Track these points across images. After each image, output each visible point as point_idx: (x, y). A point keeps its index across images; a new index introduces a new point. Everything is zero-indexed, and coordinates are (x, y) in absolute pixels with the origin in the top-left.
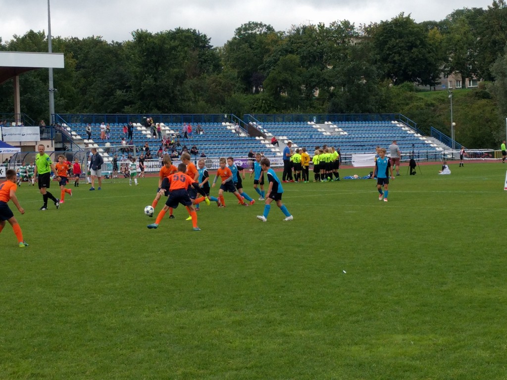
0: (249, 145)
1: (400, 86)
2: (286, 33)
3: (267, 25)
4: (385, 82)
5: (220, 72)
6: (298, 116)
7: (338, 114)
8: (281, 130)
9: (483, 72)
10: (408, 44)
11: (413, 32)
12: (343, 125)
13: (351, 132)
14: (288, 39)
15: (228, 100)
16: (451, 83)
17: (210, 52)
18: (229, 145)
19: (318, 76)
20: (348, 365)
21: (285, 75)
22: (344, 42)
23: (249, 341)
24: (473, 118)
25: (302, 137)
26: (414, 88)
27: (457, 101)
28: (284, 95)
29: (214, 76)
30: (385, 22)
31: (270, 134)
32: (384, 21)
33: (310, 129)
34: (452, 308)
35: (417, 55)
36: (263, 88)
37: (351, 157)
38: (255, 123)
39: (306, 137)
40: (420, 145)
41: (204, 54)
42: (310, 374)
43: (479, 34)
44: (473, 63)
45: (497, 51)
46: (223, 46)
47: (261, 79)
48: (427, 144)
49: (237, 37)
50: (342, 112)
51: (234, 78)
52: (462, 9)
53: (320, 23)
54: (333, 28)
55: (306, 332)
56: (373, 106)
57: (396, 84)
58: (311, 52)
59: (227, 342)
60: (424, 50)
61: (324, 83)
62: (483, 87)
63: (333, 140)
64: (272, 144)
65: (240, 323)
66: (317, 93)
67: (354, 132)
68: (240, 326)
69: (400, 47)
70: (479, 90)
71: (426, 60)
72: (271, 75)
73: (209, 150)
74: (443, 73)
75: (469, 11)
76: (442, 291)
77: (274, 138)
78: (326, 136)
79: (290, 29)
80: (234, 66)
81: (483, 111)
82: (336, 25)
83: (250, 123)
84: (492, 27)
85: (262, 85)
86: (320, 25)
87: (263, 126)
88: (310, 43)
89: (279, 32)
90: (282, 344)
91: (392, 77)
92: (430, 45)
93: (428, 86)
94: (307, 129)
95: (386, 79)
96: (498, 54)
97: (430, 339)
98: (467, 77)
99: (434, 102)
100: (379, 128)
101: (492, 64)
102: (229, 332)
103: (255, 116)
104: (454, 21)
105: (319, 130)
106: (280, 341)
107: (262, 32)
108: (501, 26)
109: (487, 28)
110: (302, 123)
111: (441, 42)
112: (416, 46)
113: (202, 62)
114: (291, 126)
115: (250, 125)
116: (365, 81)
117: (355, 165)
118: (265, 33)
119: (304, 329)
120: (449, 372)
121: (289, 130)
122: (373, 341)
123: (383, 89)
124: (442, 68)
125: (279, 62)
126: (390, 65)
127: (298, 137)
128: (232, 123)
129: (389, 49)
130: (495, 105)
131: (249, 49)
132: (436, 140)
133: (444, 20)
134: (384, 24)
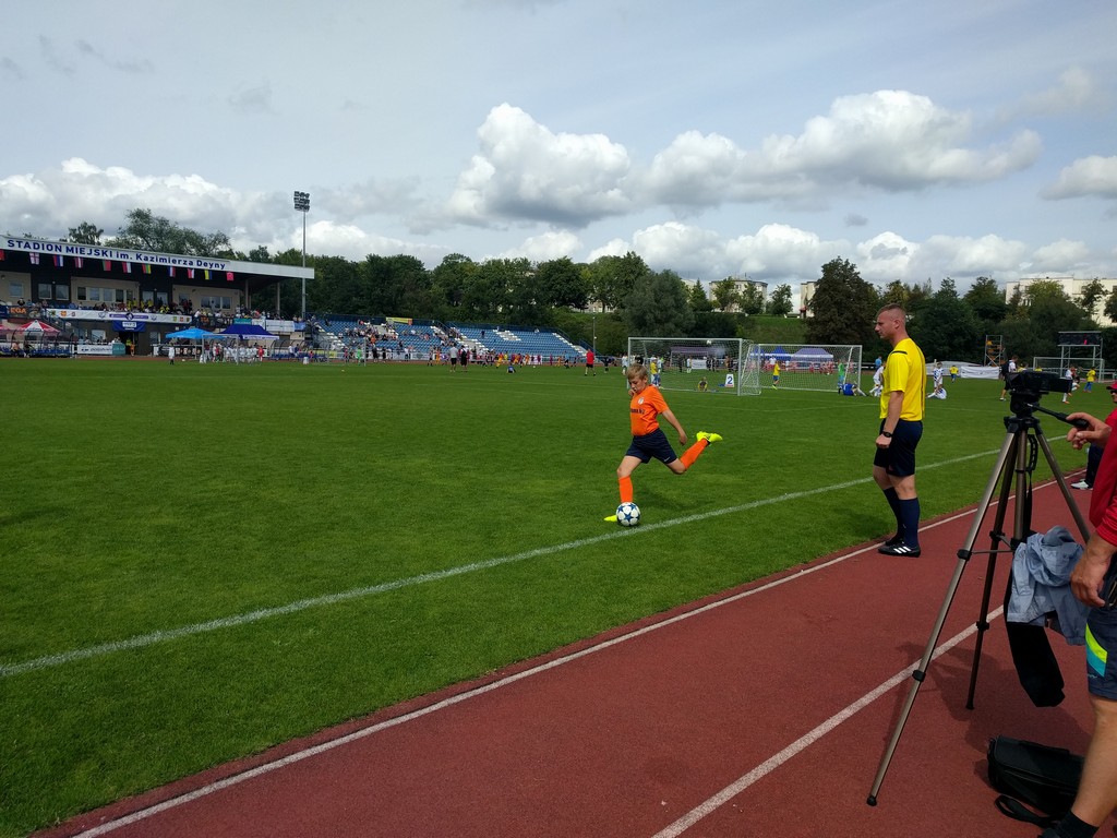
1: (560, 308)
2: (480, 264)
3: (467, 257)
4: (549, 305)
5: (430, 288)
6: (488, 325)
7: (513, 326)
8: (474, 334)
9: (618, 302)
10: (567, 278)
11: (572, 270)
12: (518, 334)
13: (523, 339)
14: (482, 268)
15: (435, 310)
16: (595, 308)
17: (424, 273)
19: (502, 296)
21: (478, 294)
22: (522, 273)
24: (609, 334)
25: (488, 340)
26: (570, 310)
27: (599, 322)
28: (477, 309)
29: (426, 291)
31: (465, 337)
32: (552, 260)
33: (495, 335)
35: (573, 287)
36: (461, 302)
38: (455, 328)
40: (572, 351)
41: (419, 275)
43: (616, 275)
44: (611, 295)
45: (629, 288)
46: (433, 269)
47: (460, 296)
48: (576, 351)
49: (444, 263)
50: (518, 324)
51: (441, 294)
52: (607, 256)
53: (506, 258)
54: (515, 262)
56: (539, 322)
57: (557, 306)
58: (498, 279)
60: (578, 283)
61: (506, 302)
62: (617, 312)
66: (500, 309)
67: (526, 339)
69: (561, 280)
70: (614, 315)
71: (578, 290)
72: (468, 293)
74: (589, 301)
75: (611, 258)
78: (506, 341)
79: (484, 261)
80: (441, 285)
81: (616, 330)
82: (517, 260)
84: (625, 270)
85: (461, 300)
86: (506, 260)
87: (461, 331)
88: (497, 272)
89: (475, 263)
91: (554, 301)
92: (582, 280)
93: (579, 309)
94: (492, 335)
95: (550, 303)
96: (629, 290)
98: (606, 305)
99: (582, 321)
100: (543, 337)
101: (624, 297)
103: (454, 324)
104: (601, 264)
105: (501, 336)
107: (463, 261)
108: (632, 270)
110: (489, 330)
111: (590, 279)
112: (573, 280)
113: (417, 280)
114: (480, 332)
115: (451, 329)
116: (535, 303)
118: (465, 263)
121: (479, 334)
123: (548, 309)
124: (589, 297)
125: (474, 284)
126: (554, 293)
127: (485, 340)
128: (438, 326)
129: (553, 280)
131: (452, 273)
133: (593, 263)
134: (551, 263)
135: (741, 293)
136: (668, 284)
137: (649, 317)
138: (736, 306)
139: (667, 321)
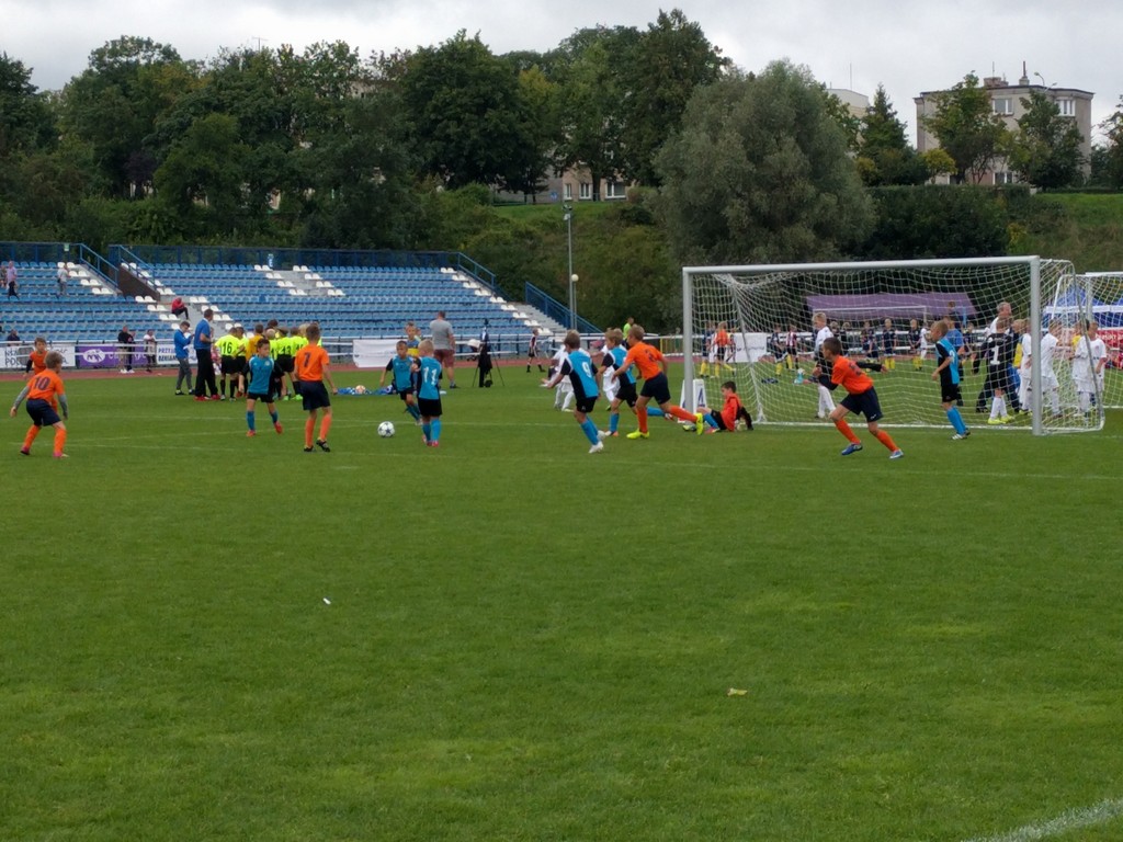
0: (121, 315)
1: (459, 191)
2: (206, 64)
3: (164, 45)
4: (426, 183)
5: (54, 146)
6: (235, 251)
7: (322, 250)
8: (194, 282)
9: (638, 167)
10: (476, 100)
11: (488, 73)
12: (335, 275)
13: (350, 290)
14: (212, 79)
15: (71, 211)
16: (569, 188)
17: (33, 102)
18: (74, 314)
19: (280, 163)
20: (324, 809)
21: (206, 160)
22: (337, 90)
23: (102, 759)
24: (617, 266)
25: (241, 299)
26: (491, 197)
27: (582, 229)
28: (202, 203)
29: (40, 157)
30: (429, 49)
31: (169, 291)
32: (426, 46)
33: (260, 282)
34: (557, 679)
35: (497, 126)
36: (152, 186)
37: (351, 347)
38: (134, 265)
39: (250, 299)
40: (502, 323)
41: (17, 106)
42: (239, 831)
43: (629, 83)
44: (615, 147)
45: (667, 123)
46: (62, 89)
47: (151, 165)
48: (517, 320)
49: (95, 70)
50: (333, 246)
51: (86, 163)
52: (593, 27)
53: (283, 45)
54: (311, 57)
55: (234, 738)
56: (400, 233)
57: (450, 186)
58: (264, 110)
59: (52, 762)
60: (511, 115)
61: (293, 181)
62: (636, 199)
63: (312, 308)
64: (173, 312)
65: (83, 719)
66: (276, 202)
67: (358, 290)
68: (85, 726)
69: (461, 106)
70: (628, 206)
71: (515, 135)
72: (171, 158)
73: (26, 324)
74: (551, 167)
75: (608, 32)
76: (538, 643)
77: (179, 302)
78: (296, 298)
79: (217, 56)
80: (86, 136)
81: (638, 251)
82: (319, 51)
83: (123, 264)
84: (657, 69)
85: (151, 178)
86: (284, 50)
87: (154, 273)
88: (260, 89)
89: (190, 62)
90: (179, 766)
91: (442, 172)
92: (525, 104)
93: (521, 193)
94: (252, 282)
95: (429, 176)
96: (668, 129)
97: (509, 749)
98: (603, 177)
99: (532, 228)
100: (413, 283)
101: (656, 149)
102: (57, 741)
103: (134, 251)
104: (577, 52)
105: (281, 284)
106: (174, 757)
107: (153, 60)
108: (675, 68)
109: (646, 72)
110: (242, 267)
111: (547, 98)
112: (494, 106)
113: (12, 123)
114: (217, 273)
115: (123, 270)
116: (383, 178)
117: (361, 363)
118: (159, 64)
119: (230, 731)
120: (545, 820)
121: (211, 282)
122: (384, 756)
123: (422, 197)
124: (550, 154)
125: (189, 130)
126: (440, 145)
127: (233, 299)
128: (82, 263)
129: (436, 109)
130: (662, 237)
131: (122, 99)
132: (537, 312)
133: (556, 50)
134: (426, 55)
135: (1012, 126)
136: (783, 107)
137: (733, 211)
138: (1000, 166)
139: (791, 218)
